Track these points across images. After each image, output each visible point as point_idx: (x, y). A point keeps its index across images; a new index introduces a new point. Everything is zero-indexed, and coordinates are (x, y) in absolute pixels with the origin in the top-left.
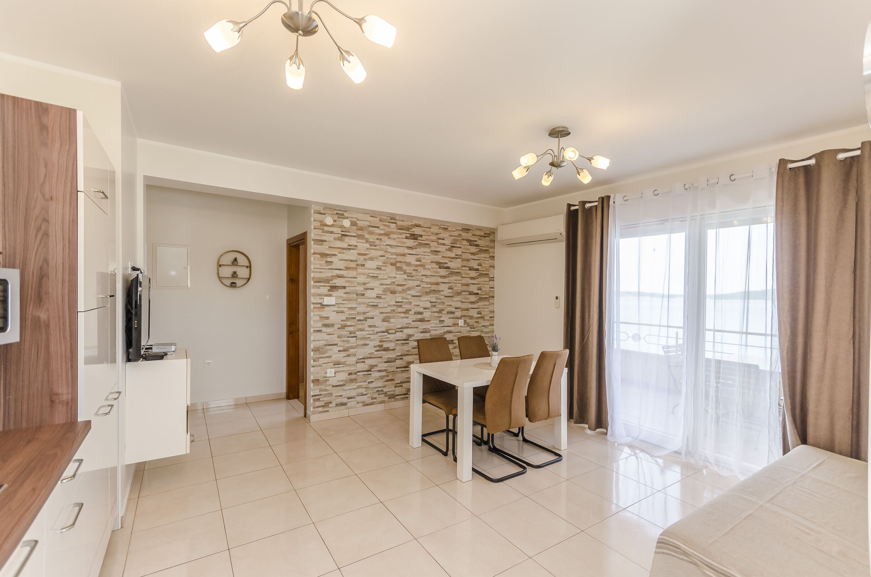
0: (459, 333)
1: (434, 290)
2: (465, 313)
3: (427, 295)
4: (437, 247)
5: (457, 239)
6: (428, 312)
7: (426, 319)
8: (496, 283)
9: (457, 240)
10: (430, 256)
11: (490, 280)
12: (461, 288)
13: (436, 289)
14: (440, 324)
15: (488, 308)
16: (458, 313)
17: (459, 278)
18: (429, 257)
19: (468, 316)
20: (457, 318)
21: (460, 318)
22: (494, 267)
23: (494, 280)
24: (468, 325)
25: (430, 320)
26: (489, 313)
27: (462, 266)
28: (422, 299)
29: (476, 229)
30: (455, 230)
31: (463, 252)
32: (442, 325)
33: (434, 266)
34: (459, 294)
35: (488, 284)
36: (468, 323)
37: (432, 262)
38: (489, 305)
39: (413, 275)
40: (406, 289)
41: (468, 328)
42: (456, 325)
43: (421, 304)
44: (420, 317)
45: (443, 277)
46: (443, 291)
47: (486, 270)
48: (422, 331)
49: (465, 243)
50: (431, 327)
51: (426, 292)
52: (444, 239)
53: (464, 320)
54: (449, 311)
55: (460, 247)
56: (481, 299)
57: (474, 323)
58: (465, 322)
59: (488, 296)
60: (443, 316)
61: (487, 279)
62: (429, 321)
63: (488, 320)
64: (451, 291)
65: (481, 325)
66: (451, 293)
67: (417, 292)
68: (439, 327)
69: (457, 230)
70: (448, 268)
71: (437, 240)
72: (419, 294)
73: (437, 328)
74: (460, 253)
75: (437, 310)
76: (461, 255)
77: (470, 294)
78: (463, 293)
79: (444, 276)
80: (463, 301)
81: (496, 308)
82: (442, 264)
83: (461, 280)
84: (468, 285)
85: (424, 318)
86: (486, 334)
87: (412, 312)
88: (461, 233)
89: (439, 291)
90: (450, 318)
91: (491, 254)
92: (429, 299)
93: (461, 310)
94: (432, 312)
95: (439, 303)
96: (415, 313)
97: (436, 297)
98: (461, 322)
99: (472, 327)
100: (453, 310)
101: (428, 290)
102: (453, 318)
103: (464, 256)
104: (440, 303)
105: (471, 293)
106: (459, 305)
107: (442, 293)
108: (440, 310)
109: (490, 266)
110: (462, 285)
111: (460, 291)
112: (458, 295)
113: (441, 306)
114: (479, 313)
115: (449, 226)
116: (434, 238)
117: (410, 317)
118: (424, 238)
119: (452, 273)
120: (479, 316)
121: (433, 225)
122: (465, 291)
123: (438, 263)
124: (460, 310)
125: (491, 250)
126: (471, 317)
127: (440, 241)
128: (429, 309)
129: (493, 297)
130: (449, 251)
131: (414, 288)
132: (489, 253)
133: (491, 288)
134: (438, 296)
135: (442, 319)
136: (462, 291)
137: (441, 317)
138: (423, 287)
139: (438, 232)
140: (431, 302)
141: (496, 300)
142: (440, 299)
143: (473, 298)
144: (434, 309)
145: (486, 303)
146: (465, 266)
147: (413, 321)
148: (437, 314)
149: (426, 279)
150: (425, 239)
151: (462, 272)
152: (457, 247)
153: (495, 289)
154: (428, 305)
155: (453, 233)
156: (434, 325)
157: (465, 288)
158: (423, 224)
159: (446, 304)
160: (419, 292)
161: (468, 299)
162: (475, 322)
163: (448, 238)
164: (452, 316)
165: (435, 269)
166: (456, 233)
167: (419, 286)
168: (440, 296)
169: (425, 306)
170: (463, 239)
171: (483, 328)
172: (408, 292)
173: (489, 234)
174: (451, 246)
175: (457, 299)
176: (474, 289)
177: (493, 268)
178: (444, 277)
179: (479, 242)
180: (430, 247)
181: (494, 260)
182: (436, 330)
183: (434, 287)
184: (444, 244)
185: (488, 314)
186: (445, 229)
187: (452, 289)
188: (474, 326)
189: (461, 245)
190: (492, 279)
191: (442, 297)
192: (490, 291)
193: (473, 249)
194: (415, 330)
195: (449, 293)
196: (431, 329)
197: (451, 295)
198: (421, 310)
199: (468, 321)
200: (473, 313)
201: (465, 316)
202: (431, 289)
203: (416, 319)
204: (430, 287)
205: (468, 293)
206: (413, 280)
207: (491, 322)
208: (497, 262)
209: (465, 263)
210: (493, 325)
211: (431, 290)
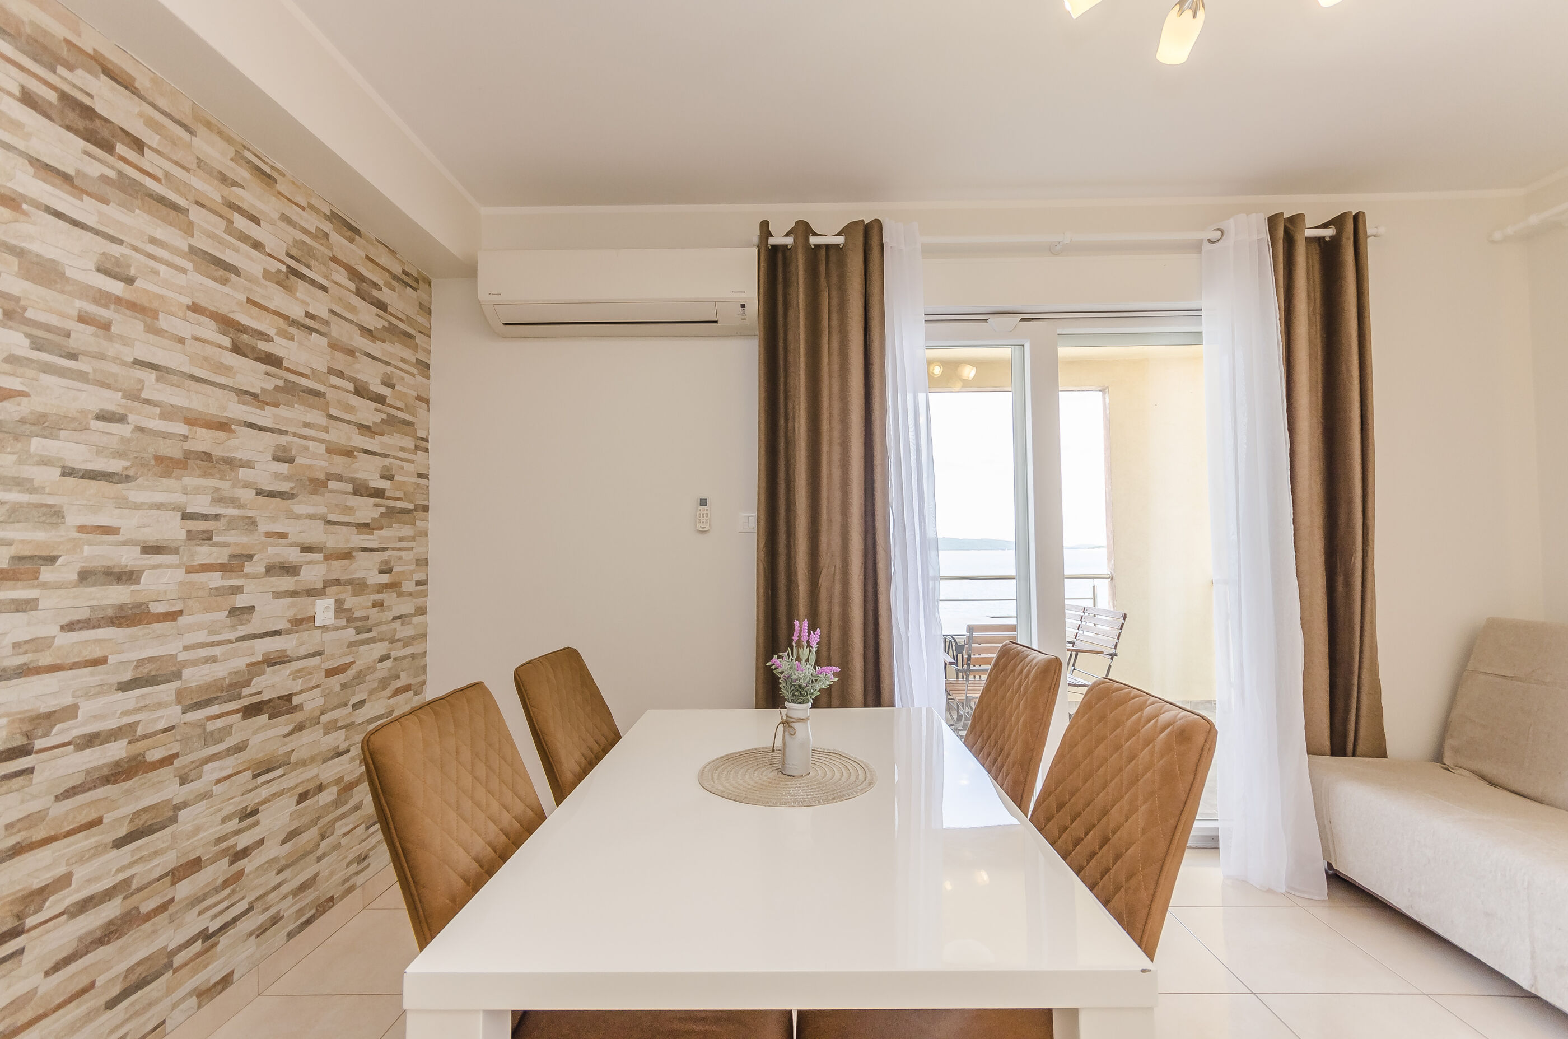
0: (316, 660)
1: (208, 456)
2: (337, 569)
3: (167, 474)
4: (221, 242)
5: (313, 248)
6: (168, 566)
7: (157, 608)
8: (435, 462)
9: (311, 252)
10: (184, 271)
11: (417, 448)
12: (324, 464)
13: (217, 452)
14: (233, 627)
15: (412, 549)
16: (313, 573)
17: (317, 417)
18: (181, 280)
19: (350, 582)
20: (311, 593)
21: (318, 593)
22: (427, 401)
23: (427, 450)
24: (348, 621)
25: (180, 613)
26: (413, 567)
27: (331, 371)
28: (135, 494)
29: (377, 240)
30: (304, 204)
31: (332, 311)
32: (242, 631)
33: (209, 330)
34: (318, 485)
35: (412, 462)
36: (350, 609)
37: (195, 308)
38: (413, 539)
39: (73, 344)
40: (23, 421)
41: (350, 634)
42: (305, 625)
43: (129, 523)
44: (118, 595)
45: (249, 398)
46: (249, 465)
47: (407, 409)
48: (128, 676)
49: (341, 276)
50: (186, 648)
51: (159, 459)
52: (255, 220)
53: (336, 601)
54: (277, 560)
55: (325, 289)
56: (391, 513)
57: (367, 608)
58: (340, 608)
59: (411, 506)
60: (249, 586)
61: (409, 443)
62: (172, 616)
63: (411, 594)
64: (284, 468)
65: (389, 615)
66: (287, 478)
67: (100, 451)
68: (229, 642)
69: (311, 207)
70: (273, 361)
71: (226, 211)
72: (115, 466)
73: (217, 651)
74: (324, 314)
75: (221, 556)
76: (327, 323)
77: (356, 493)
78: (332, 485)
79: (255, 396)
80: (332, 517)
81: (435, 548)
82: (245, 336)
83: (326, 429)
84: (349, 453)
85: (146, 604)
86: (405, 646)
87: (65, 571)
88: (327, 227)
89: (231, 464)
90: (278, 595)
91: (421, 356)
92: (178, 498)
93: (327, 558)
94: (190, 570)
95: (229, 522)
96: (85, 576)
97: (217, 490)
98: (324, 610)
99: (363, 626)
100: (293, 555)
101: (172, 450)
102: (294, 594)
103: (340, 330)
104: (233, 524)
105: (361, 490)
106: (315, 533)
107: (243, 473)
108: (232, 557)
109: (419, 398)
110: (329, 451)
111: (322, 476)
112: (314, 492)
113: (238, 540)
114: (386, 569)
115: (283, 175)
116: (213, 192)
117: (48, 601)
118: (149, 161)
119: (290, 391)
120: (385, 578)
121: (208, 125)
122: (339, 478)
123: (227, 324)
124: (319, 557)
125: (420, 339)
126: (359, 586)
127: (241, 222)
128: (175, 551)
129: (425, 509)
130: (279, 283)
131: (86, 428)
132: (415, 348)
133: (420, 476)
134: (225, 485)
135: (241, 601)
136: (330, 477)
137: (237, 590)
138: (141, 429)
139: (230, 174)
140: (186, 517)
141: (434, 522)
142: (235, 502)
143: (366, 509)
144: (205, 554)
145: (407, 531)
146: (341, 374)
147: (69, 627)
148: (216, 580)
149: (160, 386)
150: (160, 174)
151: (331, 395)
152: (313, 282)
153: (432, 483)
154: (173, 529)
155: (293, 212)
156: (202, 637)
157: (339, 464)
158: (148, 84)
159: (263, 527)
160: (120, 455)
161: (349, 510)
162: (374, 606)
163: (272, 223)
164: (287, 583)
165: (210, 351)
166: (312, 222)
167: (121, 419)
168: (234, 486)
169: (152, 535)
170: (334, 259)
171: (397, 624)
172: (37, 445)
173: (417, 281)
174: (288, 267)
175: (310, 510)
176: (369, 471)
177: (424, 405)
178: (255, 398)
179: (386, 295)
180: (189, 229)
181: (428, 377)
182: (213, 659)
183: (204, 440)
184: (257, 245)
185: (412, 572)
186: (266, 178)
187: (291, 461)
188: (370, 622)
189: (326, 277)
190: (422, 445)
191: (247, 495)
192: (418, 485)
193: (369, 316)
194: (87, 677)
195: (277, 476)
196: (182, 657)
197: (285, 487)
198: (129, 557)
199: (350, 602)
200: (366, 569)
201: (337, 582)
202: (187, 446)
203: (93, 609)
204: (185, 438)
205: (350, 488)
206: (81, 376)
207: (420, 601)
208: (436, 388)
209: (341, 361)
210: (422, 611)
211: (188, 455)
